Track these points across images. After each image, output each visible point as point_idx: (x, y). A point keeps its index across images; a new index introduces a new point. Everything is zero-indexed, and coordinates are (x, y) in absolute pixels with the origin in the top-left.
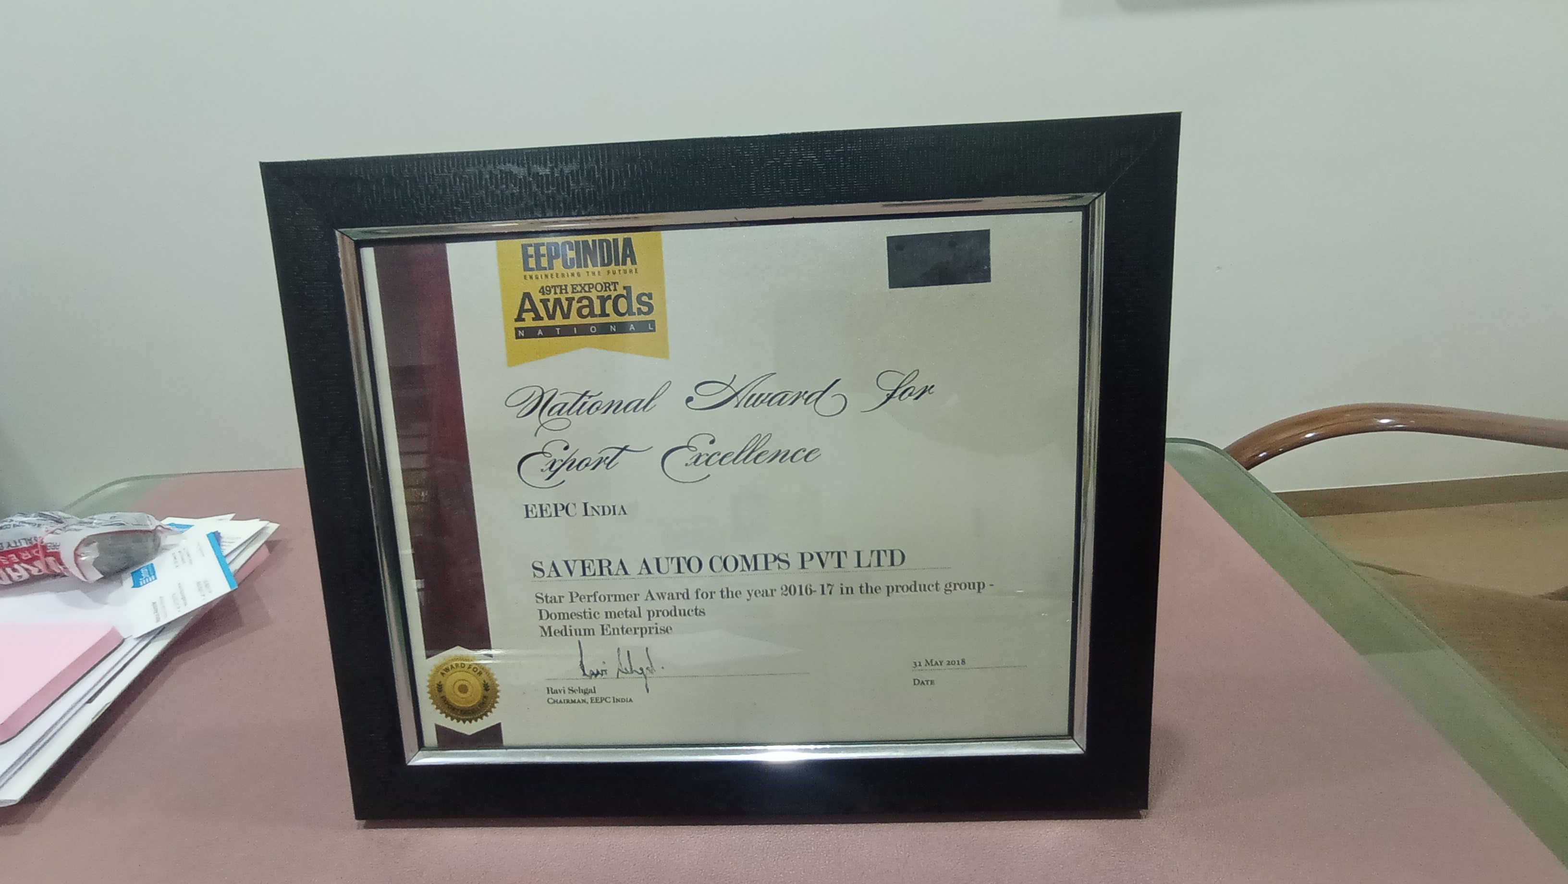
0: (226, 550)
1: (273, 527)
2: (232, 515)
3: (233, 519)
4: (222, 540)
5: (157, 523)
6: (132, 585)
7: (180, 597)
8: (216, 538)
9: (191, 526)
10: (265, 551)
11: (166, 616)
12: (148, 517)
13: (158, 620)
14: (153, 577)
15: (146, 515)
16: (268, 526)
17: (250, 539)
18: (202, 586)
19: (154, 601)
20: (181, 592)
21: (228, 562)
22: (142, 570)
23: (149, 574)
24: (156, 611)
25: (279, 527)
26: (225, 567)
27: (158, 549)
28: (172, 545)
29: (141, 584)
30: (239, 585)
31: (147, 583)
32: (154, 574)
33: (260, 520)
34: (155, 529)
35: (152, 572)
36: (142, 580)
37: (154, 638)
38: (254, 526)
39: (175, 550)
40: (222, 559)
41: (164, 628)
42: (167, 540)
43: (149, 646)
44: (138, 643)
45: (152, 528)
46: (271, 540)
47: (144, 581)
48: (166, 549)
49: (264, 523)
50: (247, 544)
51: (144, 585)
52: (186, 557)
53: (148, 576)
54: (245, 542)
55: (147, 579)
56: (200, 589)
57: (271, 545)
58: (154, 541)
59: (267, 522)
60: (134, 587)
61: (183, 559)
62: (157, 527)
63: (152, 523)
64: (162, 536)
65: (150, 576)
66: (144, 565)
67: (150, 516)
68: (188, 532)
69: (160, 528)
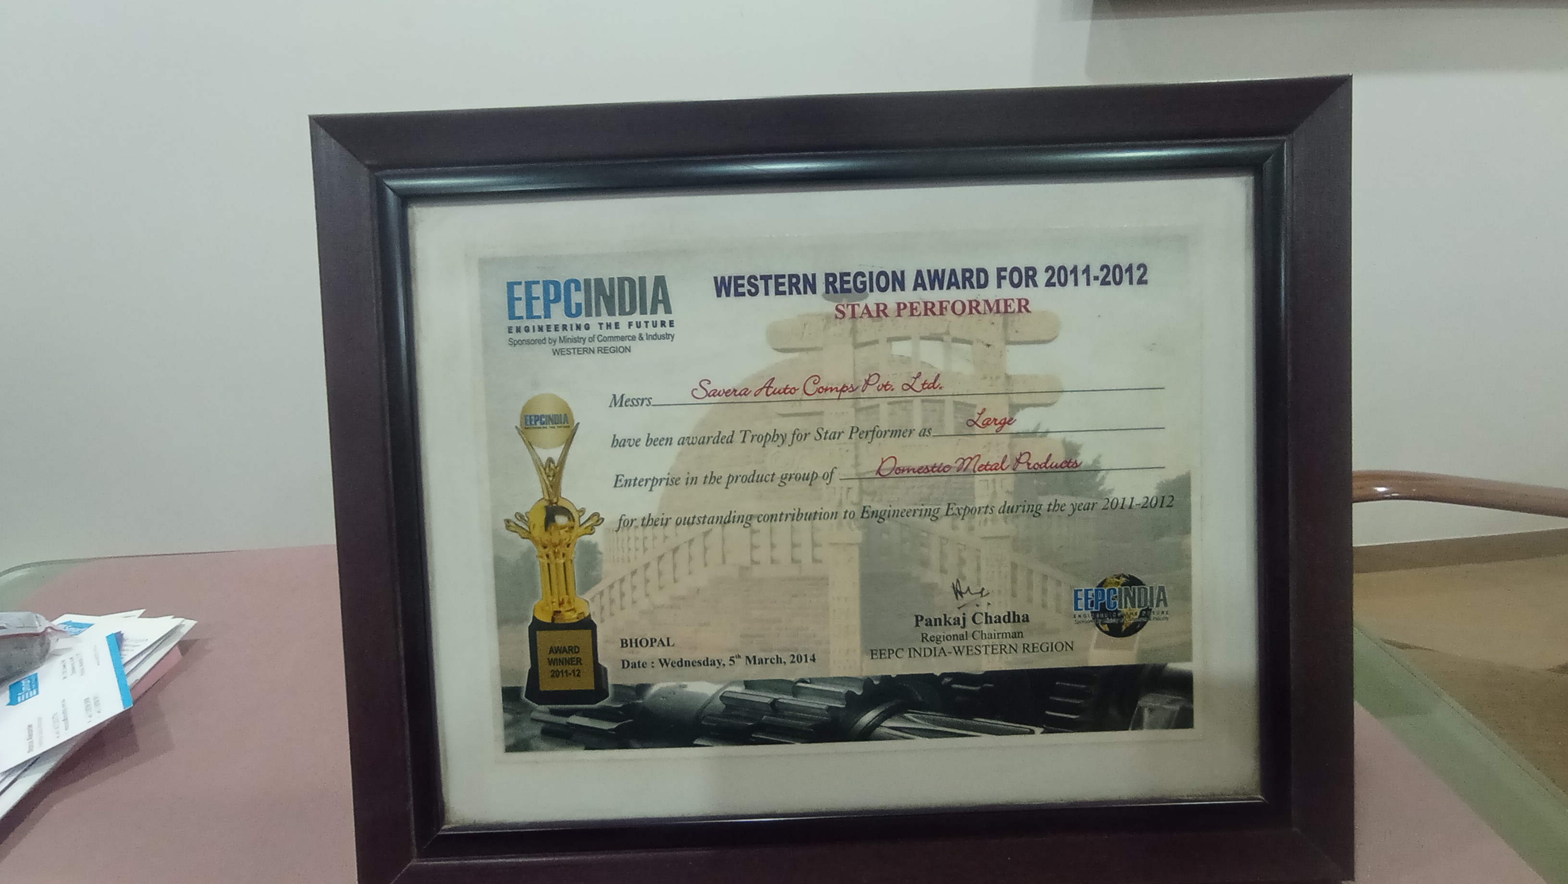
0: (128, 655)
1: (190, 624)
2: (142, 611)
3: (141, 617)
4: (125, 643)
5: (47, 624)
6: (8, 701)
7: (61, 717)
8: (117, 641)
9: (91, 625)
10: (177, 655)
11: (41, 743)
12: (37, 617)
13: (30, 750)
14: (35, 691)
15: (34, 616)
16: (183, 623)
17: (159, 640)
18: (91, 703)
19: (29, 724)
20: (64, 712)
21: (126, 673)
22: (23, 682)
23: (31, 687)
24: (30, 736)
25: (196, 625)
26: (121, 677)
27: (45, 655)
28: (63, 649)
29: (19, 700)
30: (134, 703)
31: (25, 699)
32: (37, 687)
33: (174, 618)
34: (44, 631)
35: (34, 685)
36: (21, 695)
37: (26, 770)
38: (166, 624)
39: (65, 657)
40: (119, 667)
41: (37, 759)
42: (57, 644)
43: (19, 781)
44: (3, 780)
45: (40, 630)
46: (185, 639)
47: (23, 696)
48: (56, 654)
49: (178, 621)
50: (154, 647)
51: (21, 701)
52: (77, 665)
53: (30, 689)
54: (151, 646)
55: (27, 694)
56: (88, 708)
57: (184, 646)
58: (42, 645)
59: (182, 619)
60: (9, 704)
61: (73, 668)
62: (47, 628)
63: (41, 624)
64: (52, 639)
65: (32, 690)
66: (26, 676)
67: (38, 615)
68: (87, 633)
69: (49, 630)
